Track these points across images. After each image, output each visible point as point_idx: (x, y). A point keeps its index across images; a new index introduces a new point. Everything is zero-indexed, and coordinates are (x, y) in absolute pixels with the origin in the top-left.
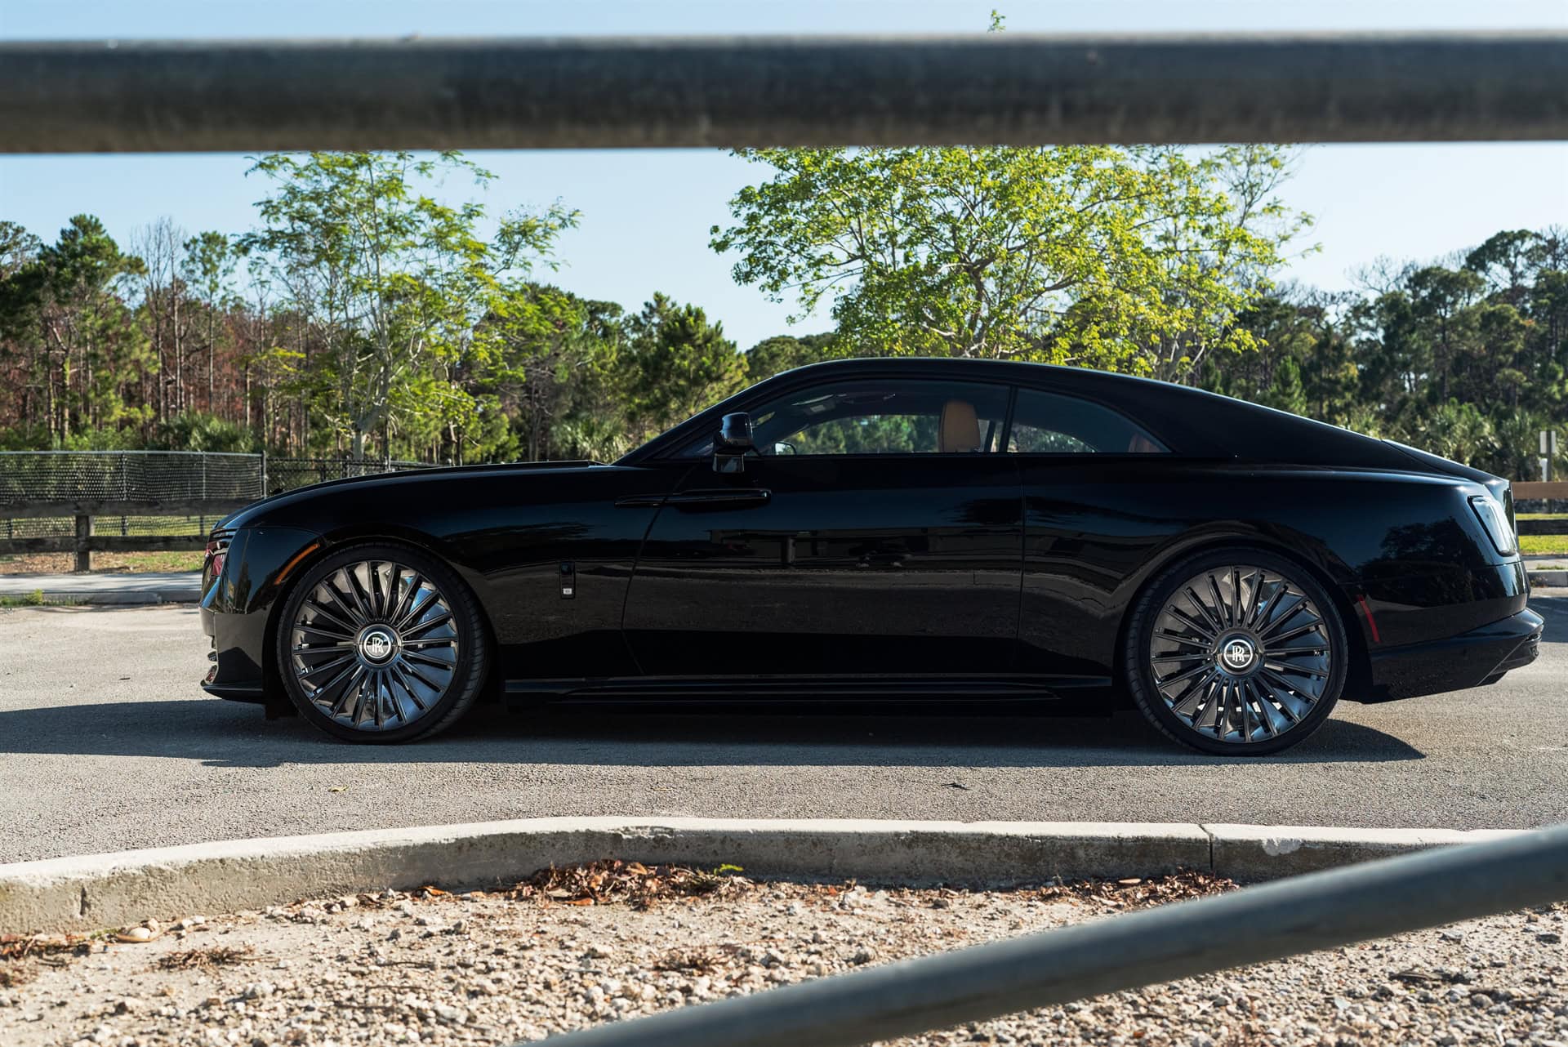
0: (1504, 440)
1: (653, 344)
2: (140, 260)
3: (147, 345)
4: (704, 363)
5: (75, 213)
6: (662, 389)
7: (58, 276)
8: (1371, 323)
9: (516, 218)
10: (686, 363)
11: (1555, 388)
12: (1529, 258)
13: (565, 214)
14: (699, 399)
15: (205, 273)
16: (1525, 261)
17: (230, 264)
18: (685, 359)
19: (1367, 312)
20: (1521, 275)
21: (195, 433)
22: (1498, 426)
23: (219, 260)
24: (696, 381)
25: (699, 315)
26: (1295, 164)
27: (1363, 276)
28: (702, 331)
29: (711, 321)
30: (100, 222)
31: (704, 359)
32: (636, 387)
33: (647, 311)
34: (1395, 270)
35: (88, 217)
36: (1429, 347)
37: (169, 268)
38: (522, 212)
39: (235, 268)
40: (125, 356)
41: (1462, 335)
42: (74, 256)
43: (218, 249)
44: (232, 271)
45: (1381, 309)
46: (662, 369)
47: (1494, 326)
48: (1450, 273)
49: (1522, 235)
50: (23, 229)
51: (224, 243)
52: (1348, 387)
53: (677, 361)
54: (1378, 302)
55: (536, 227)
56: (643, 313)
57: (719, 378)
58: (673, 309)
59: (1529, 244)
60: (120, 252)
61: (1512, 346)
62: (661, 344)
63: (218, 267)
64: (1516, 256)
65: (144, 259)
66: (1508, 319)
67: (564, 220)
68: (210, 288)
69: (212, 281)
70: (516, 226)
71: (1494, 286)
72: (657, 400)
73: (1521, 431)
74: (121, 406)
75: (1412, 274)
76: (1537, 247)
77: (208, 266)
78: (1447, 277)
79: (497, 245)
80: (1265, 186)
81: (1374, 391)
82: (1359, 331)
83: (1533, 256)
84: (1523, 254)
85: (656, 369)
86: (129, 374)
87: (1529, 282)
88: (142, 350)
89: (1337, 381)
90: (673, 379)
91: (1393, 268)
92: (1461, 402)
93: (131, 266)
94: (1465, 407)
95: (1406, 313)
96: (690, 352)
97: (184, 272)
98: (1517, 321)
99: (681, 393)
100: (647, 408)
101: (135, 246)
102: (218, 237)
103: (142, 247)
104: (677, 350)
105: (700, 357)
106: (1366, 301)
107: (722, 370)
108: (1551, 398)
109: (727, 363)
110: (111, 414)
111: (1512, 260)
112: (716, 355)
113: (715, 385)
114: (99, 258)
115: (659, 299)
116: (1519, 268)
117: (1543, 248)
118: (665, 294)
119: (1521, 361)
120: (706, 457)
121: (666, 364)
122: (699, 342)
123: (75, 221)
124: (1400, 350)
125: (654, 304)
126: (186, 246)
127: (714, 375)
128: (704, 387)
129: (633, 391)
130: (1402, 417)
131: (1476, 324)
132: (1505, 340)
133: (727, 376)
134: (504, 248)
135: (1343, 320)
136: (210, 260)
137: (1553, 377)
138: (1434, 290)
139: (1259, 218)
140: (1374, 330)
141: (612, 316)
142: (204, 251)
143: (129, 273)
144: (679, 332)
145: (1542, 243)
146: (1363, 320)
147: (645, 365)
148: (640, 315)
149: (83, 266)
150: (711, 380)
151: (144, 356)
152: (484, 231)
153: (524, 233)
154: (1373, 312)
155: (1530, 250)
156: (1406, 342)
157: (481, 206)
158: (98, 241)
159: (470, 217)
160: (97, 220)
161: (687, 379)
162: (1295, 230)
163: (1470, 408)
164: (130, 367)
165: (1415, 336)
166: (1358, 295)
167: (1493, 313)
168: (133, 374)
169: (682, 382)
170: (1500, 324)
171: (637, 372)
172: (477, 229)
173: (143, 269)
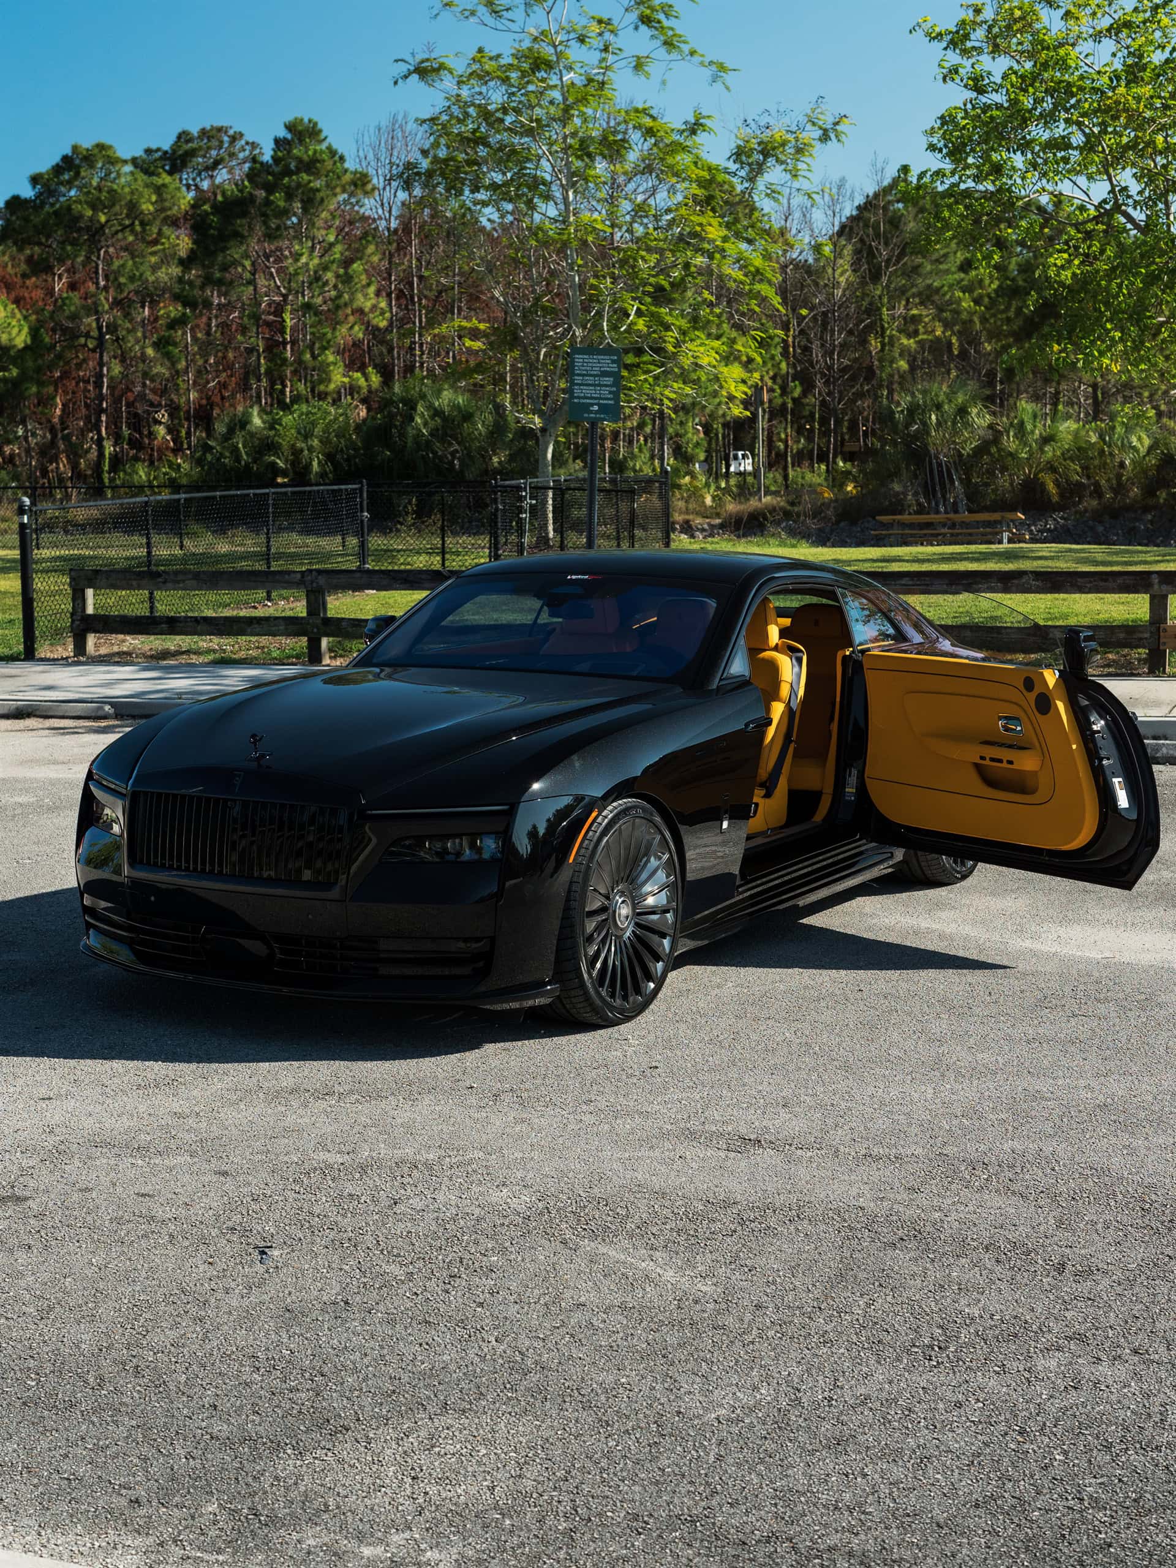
2: (368, 175)
3: (372, 290)
5: (289, 118)
7: (267, 202)
9: (756, 132)
13: (828, 120)
21: (420, 408)
30: (320, 126)
35: (306, 120)
38: (765, 122)
40: (346, 305)
42: (288, 172)
50: (241, 135)
55: (785, 142)
60: (345, 164)
65: (371, 171)
67: (825, 131)
70: (756, 140)
74: (341, 370)
79: (733, 168)
86: (351, 328)
88: (366, 295)
93: (356, 185)
101: (361, 154)
103: (371, 156)
110: (330, 381)
114: (317, 175)
123: (290, 127)
149: (299, 185)
151: (368, 305)
152: (714, 150)
153: (768, 152)
157: (708, 116)
158: (315, 151)
159: (694, 132)
160: (316, 124)
164: (351, 319)
168: (356, 328)
172: (706, 149)
173: (369, 187)
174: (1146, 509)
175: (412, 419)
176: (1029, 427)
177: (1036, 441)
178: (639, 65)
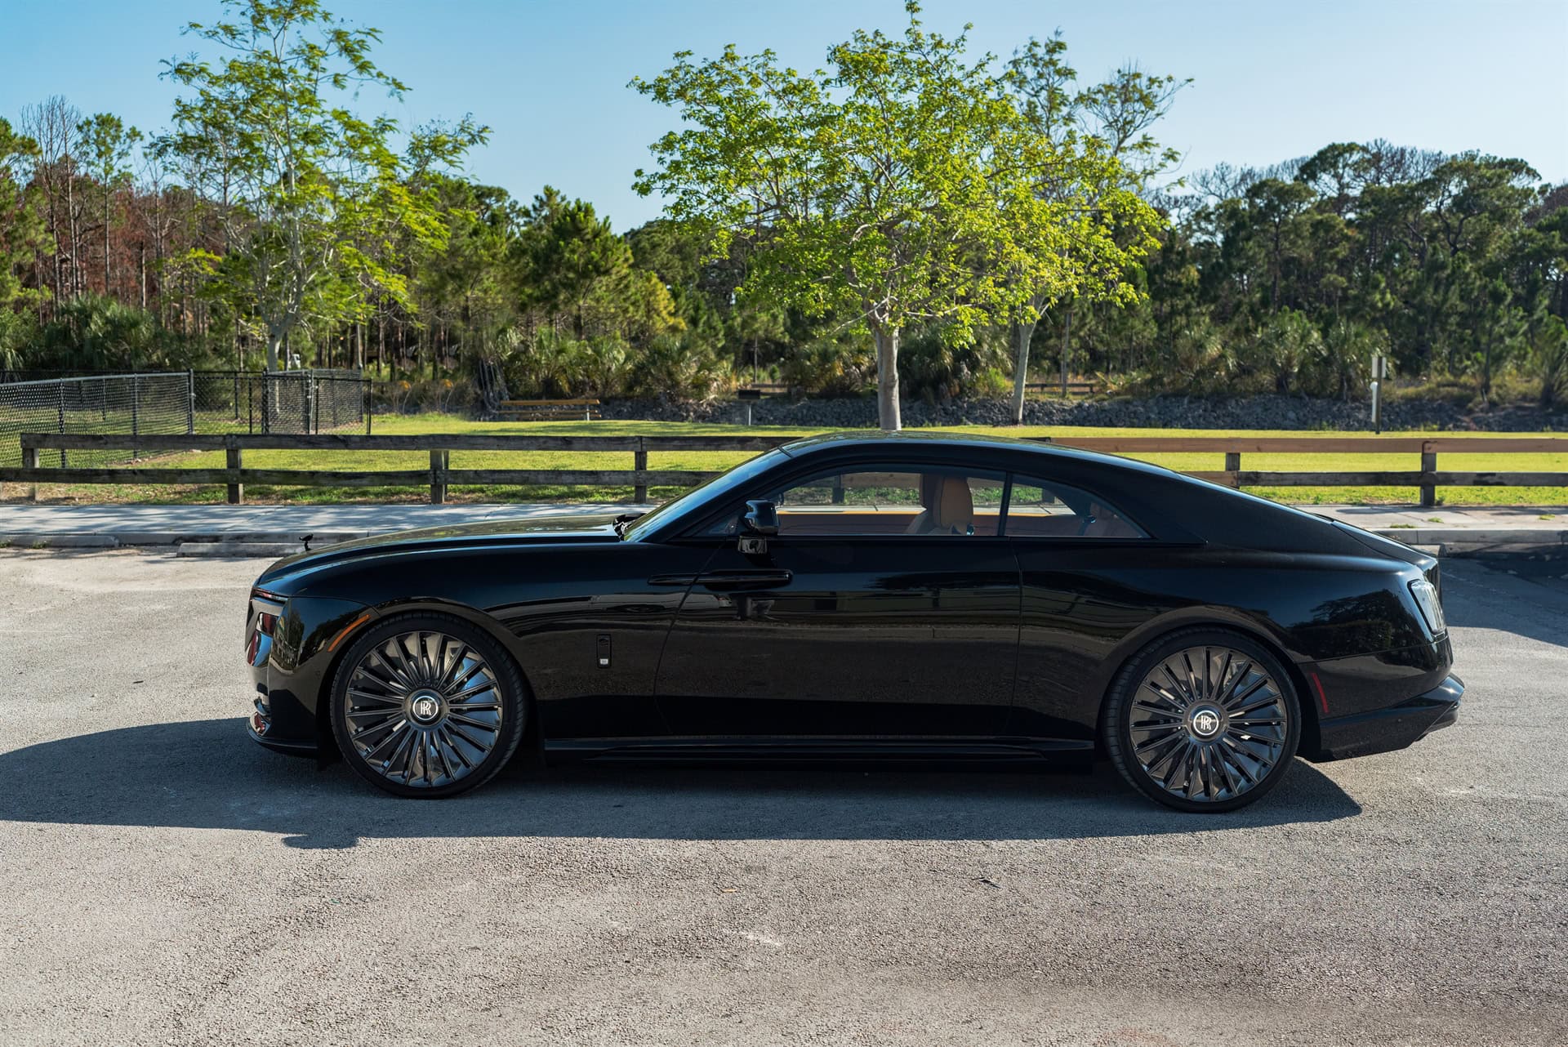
0: (1330, 348)
1: (543, 236)
2: (34, 141)
3: (42, 227)
4: (593, 258)
6: (551, 280)
8: (1210, 228)
9: (426, 132)
10: (576, 257)
11: (1378, 297)
12: (1355, 170)
13: (475, 129)
14: (587, 290)
15: (99, 155)
16: (1351, 173)
17: (125, 147)
18: (574, 252)
19: (1207, 218)
20: (1348, 186)
21: (95, 317)
22: (1325, 333)
23: (114, 143)
24: (584, 274)
25: (588, 211)
26: (1164, 104)
27: (1205, 182)
28: (592, 225)
29: (600, 216)
31: (593, 253)
32: (526, 277)
33: (537, 204)
34: (1233, 177)
36: (1263, 255)
37: (62, 148)
38: (433, 127)
39: (130, 151)
40: (21, 237)
41: (1293, 243)
43: (112, 132)
44: (127, 154)
45: (1220, 215)
46: (552, 262)
47: (1322, 234)
48: (1286, 185)
49: (1351, 148)
51: (119, 126)
52: (1189, 290)
53: (567, 255)
54: (1218, 207)
55: (445, 143)
56: (534, 206)
57: (607, 272)
58: (564, 203)
59: (1356, 157)
60: (13, 131)
61: (1336, 254)
62: (551, 237)
63: (113, 150)
64: (1344, 167)
65: (37, 140)
66: (1334, 227)
67: (473, 136)
68: (105, 170)
69: (106, 164)
70: (427, 140)
71: (1322, 195)
72: (548, 292)
73: (1346, 339)
74: (18, 287)
75: (1250, 183)
76: (1363, 160)
77: (103, 149)
78: (1282, 188)
79: (408, 157)
80: (1137, 122)
81: (1212, 294)
82: (1198, 234)
83: (1359, 169)
84: (1350, 166)
85: (546, 262)
86: (24, 254)
87: (1355, 192)
88: (37, 230)
89: (1180, 284)
90: (563, 271)
91: (1232, 175)
92: (1292, 311)
93: (24, 147)
94: (1295, 314)
95: (1244, 222)
96: (579, 246)
97: (77, 153)
98: (1342, 230)
99: (570, 286)
100: (538, 300)
101: (26, 125)
102: (113, 120)
103: (34, 128)
104: (567, 244)
105: (589, 251)
106: (1207, 206)
107: (610, 265)
108: (1373, 306)
109: (615, 257)
110: (8, 294)
111: (1341, 171)
112: (605, 250)
113: (602, 278)
115: (549, 193)
116: (1346, 180)
117: (1369, 161)
118: (555, 189)
119: (1344, 266)
120: (730, 536)
121: (555, 257)
122: (588, 237)
124: (1238, 256)
125: (545, 199)
126: (80, 128)
127: (602, 269)
128: (592, 280)
129: (524, 281)
130: (1236, 319)
131: (1307, 234)
132: (1331, 247)
133: (614, 270)
134: (414, 162)
135: (1185, 223)
136: (104, 143)
137: (1376, 286)
138: (1270, 201)
139: (1129, 153)
140: (1212, 234)
141: (497, 201)
142: (98, 135)
143: (22, 153)
144: (570, 227)
145: (1367, 156)
146: (1203, 224)
147: (536, 258)
148: (530, 208)
150: (599, 273)
151: (40, 238)
152: (397, 144)
153: (434, 148)
154: (1212, 217)
155: (1356, 163)
156: (1243, 249)
157: (393, 121)
159: (382, 130)
161: (576, 272)
162: (1162, 165)
163: (1300, 315)
164: (25, 248)
165: (1251, 243)
166: (1199, 200)
167: (1321, 222)
168: (29, 255)
169: (571, 275)
170: (1327, 232)
171: (528, 263)
172: (389, 143)
173: (36, 150)
174: (627, 399)
175: (88, 325)
176: (545, 343)
177: (552, 353)
178: (337, 81)
